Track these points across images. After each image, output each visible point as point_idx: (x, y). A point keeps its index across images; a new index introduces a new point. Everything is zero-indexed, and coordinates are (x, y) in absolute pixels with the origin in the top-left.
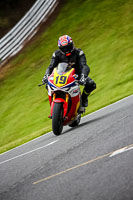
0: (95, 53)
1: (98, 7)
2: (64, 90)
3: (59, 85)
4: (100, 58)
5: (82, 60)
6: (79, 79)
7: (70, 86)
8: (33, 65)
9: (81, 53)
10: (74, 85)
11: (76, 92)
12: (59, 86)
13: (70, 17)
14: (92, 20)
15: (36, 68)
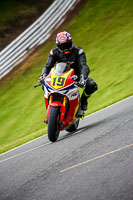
0: (123, 41)
2: (62, 93)
4: (127, 47)
7: (68, 89)
9: (81, 52)
10: (72, 87)
11: (74, 94)
12: (56, 88)
14: (120, 8)
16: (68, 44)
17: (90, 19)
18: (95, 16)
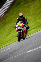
1: (23, 6)
3: (19, 27)
5: (26, 20)
6: (25, 25)
7: (22, 28)
8: (3, 24)
9: (25, 18)
13: (14, 10)
15: (4, 25)
16: (22, 16)
17: (12, 14)
18: (13, 13)
